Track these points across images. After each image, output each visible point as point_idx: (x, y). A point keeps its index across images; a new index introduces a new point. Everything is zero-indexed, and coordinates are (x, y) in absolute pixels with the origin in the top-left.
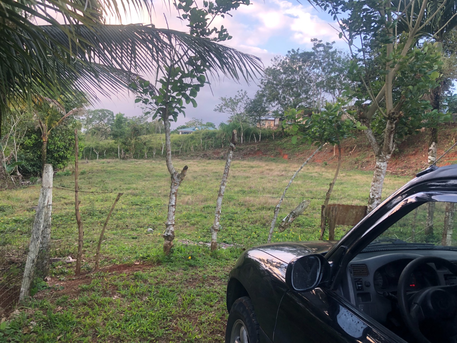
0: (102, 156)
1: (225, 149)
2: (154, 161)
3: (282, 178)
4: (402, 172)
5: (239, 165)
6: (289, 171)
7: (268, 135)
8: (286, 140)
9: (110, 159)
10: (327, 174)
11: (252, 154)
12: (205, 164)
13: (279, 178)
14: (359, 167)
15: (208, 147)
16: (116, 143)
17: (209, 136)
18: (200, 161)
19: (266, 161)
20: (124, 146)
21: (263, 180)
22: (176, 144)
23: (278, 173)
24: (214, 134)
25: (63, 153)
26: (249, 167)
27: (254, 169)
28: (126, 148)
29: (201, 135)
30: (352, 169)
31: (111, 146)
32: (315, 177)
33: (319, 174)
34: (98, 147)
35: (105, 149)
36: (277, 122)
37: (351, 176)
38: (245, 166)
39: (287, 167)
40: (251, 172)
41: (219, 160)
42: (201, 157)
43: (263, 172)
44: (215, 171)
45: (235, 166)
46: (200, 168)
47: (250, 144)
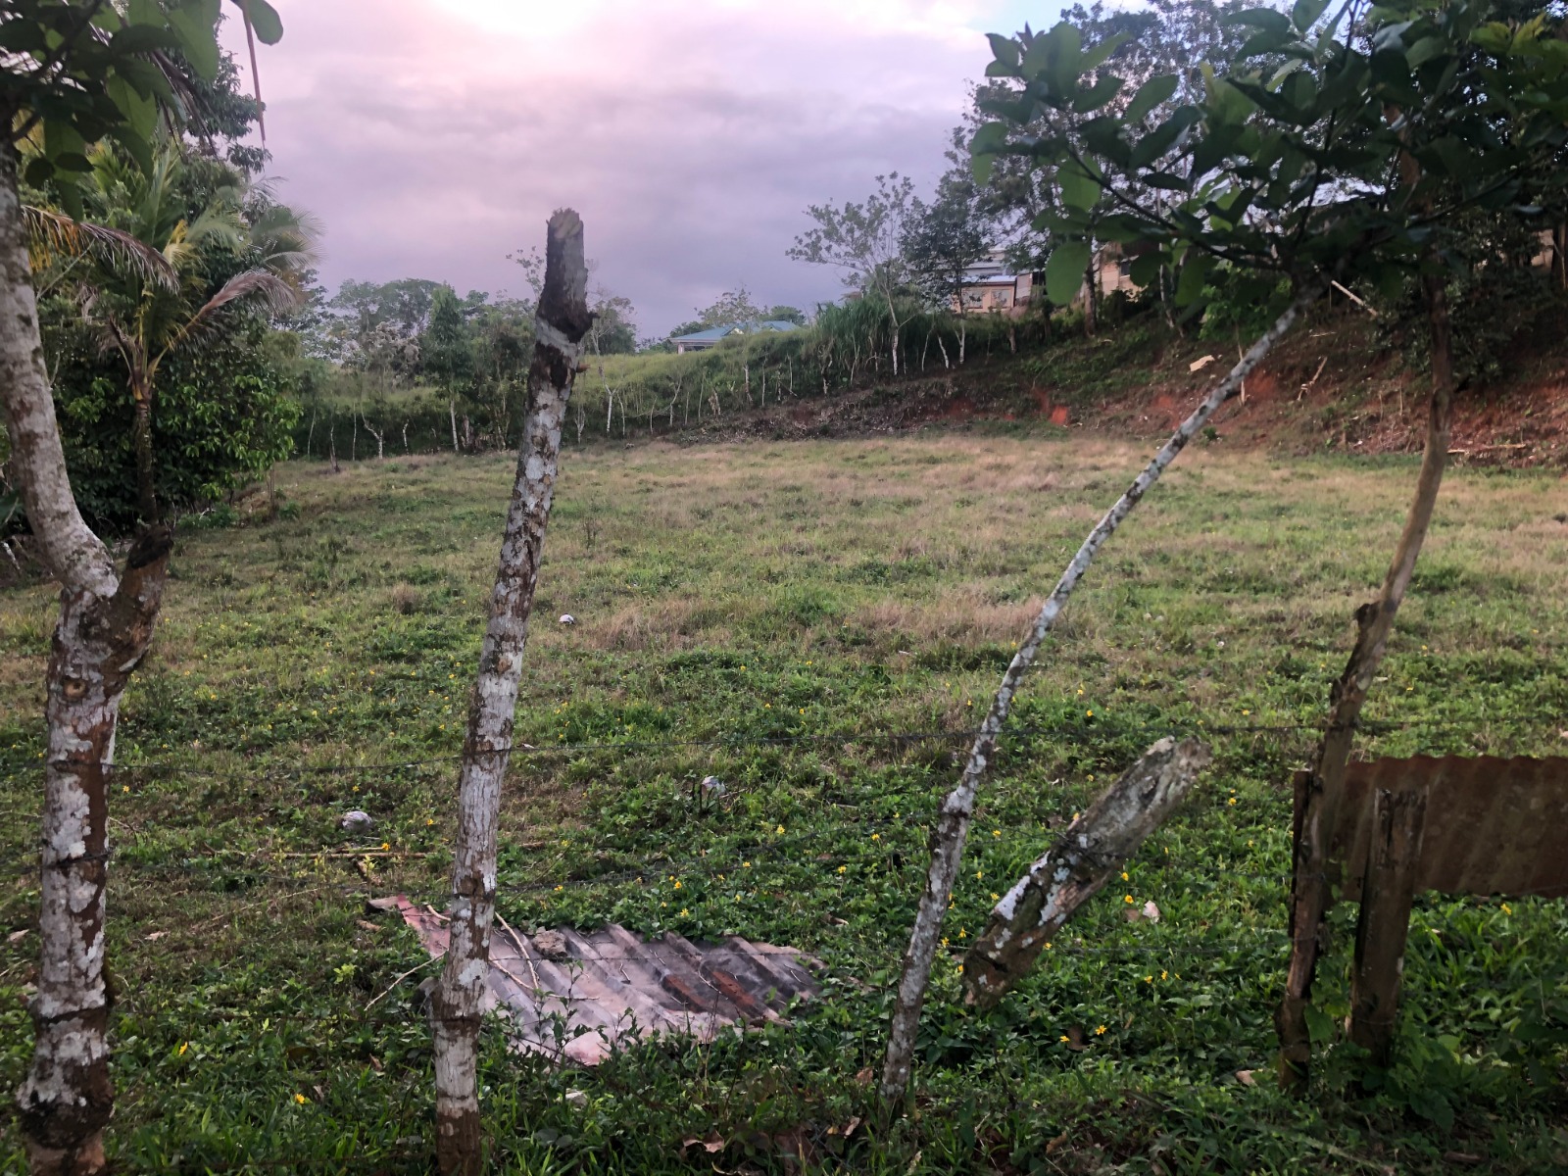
0: (394, 446)
1: (835, 399)
2: (576, 456)
3: (1044, 496)
4: (1518, 453)
5: (883, 457)
6: (1073, 469)
7: (990, 337)
8: (1058, 352)
9: (421, 453)
10: (1220, 474)
11: (932, 412)
12: (759, 459)
13: (1034, 496)
14: (1338, 440)
15: (772, 398)
16: (441, 396)
17: (773, 354)
18: (744, 447)
19: (986, 434)
20: (471, 405)
21: (969, 509)
22: (655, 388)
23: (1030, 479)
24: (793, 344)
25: (216, 440)
26: (919, 461)
27: (938, 468)
28: (478, 413)
29: (745, 349)
30: (1314, 451)
31: (425, 407)
32: (1174, 488)
33: (1191, 476)
34: (379, 412)
35: (405, 418)
36: (1025, 290)
37: (1311, 477)
38: (905, 456)
39: (1063, 452)
40: (925, 481)
41: (812, 443)
42: (748, 431)
43: (971, 479)
44: (790, 482)
45: (870, 459)
46: (738, 474)
47: (926, 375)
